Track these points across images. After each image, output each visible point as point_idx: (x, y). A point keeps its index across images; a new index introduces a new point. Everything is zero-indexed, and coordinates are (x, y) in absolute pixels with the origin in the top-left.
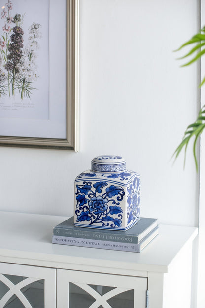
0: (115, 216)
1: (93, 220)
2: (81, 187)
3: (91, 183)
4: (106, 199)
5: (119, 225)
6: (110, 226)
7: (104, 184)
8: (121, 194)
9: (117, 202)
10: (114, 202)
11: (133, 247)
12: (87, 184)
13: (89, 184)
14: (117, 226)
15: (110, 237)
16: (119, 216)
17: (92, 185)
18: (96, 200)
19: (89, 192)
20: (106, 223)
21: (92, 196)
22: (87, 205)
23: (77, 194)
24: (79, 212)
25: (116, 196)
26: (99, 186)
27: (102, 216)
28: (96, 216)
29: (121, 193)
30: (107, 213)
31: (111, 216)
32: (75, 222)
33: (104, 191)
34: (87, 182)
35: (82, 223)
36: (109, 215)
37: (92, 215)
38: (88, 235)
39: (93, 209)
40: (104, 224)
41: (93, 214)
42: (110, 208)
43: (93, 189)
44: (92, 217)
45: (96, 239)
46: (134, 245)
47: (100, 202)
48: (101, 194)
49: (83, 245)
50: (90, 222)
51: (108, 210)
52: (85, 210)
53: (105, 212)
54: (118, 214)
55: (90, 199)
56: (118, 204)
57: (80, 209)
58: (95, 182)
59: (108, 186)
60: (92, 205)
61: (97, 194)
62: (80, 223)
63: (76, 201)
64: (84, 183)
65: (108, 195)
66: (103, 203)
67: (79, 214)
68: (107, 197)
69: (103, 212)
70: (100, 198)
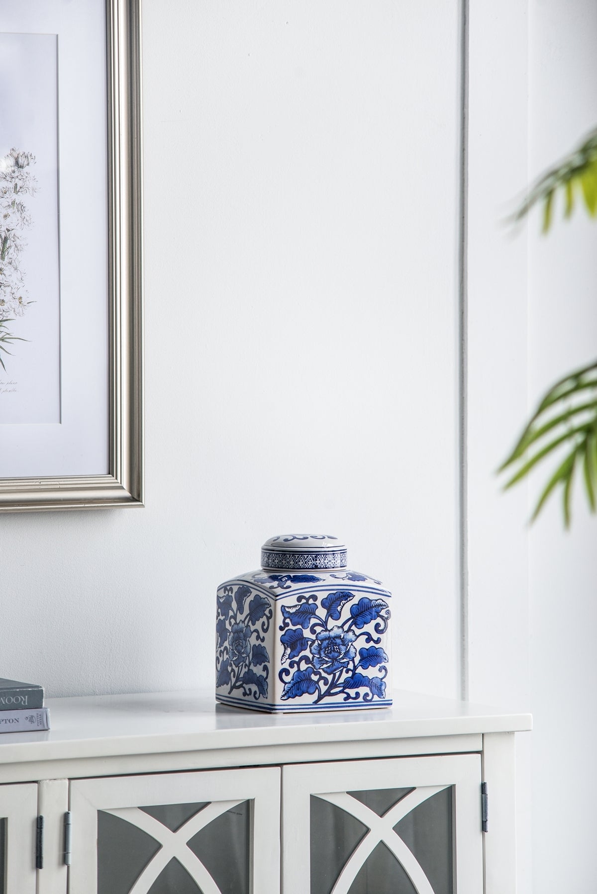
1: (324, 689)
2: (293, 611)
3: (315, 598)
4: (351, 633)
5: (380, 693)
6: (361, 699)
7: (346, 596)
8: (382, 617)
9: (375, 636)
10: (369, 639)
12: (308, 599)
13: (311, 601)
14: (376, 698)
16: (380, 670)
17: (318, 603)
18: (329, 638)
19: (313, 621)
20: (352, 692)
21: (318, 629)
22: (307, 653)
23: (281, 629)
24: (287, 672)
25: (373, 623)
26: (333, 603)
27: (345, 676)
28: (330, 678)
29: (383, 613)
30: (355, 668)
31: (364, 673)
33: (346, 614)
34: (307, 595)
35: (298, 700)
36: (360, 670)
37: (321, 678)
39: (322, 662)
40: (348, 697)
41: (324, 674)
42: (360, 653)
43: (322, 612)
44: (321, 683)
47: (338, 641)
48: (340, 623)
50: (315, 697)
51: (357, 659)
52: (303, 666)
53: (351, 666)
54: (377, 667)
55: (313, 637)
56: (378, 641)
57: (291, 665)
58: (324, 594)
59: (355, 601)
60: (319, 653)
61: (331, 623)
62: (291, 701)
63: (280, 648)
64: (299, 599)
65: (355, 623)
66: (344, 642)
67: (287, 679)
68: (353, 628)
69: (345, 665)
70: (337, 631)
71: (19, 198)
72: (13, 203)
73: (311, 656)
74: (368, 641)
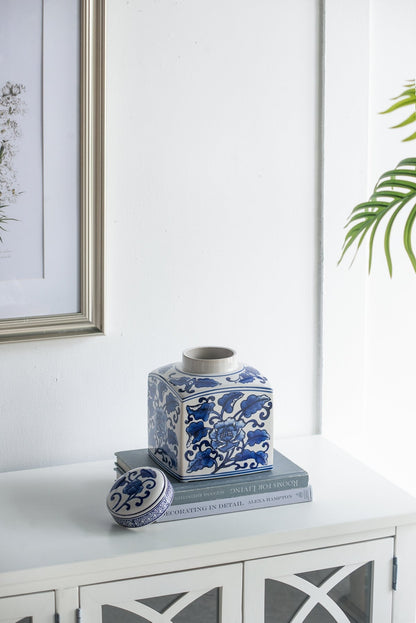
0: (257, 448)
1: (219, 463)
2: (196, 409)
3: (213, 398)
4: (241, 422)
5: (263, 462)
6: (248, 467)
7: (237, 395)
8: (266, 408)
9: (260, 422)
10: (255, 424)
11: (300, 494)
12: (207, 400)
13: (210, 401)
14: (260, 465)
15: (261, 487)
16: (263, 446)
17: (216, 402)
18: (224, 426)
19: (212, 415)
20: (242, 463)
21: (215, 421)
22: (207, 438)
23: (186, 423)
24: (192, 454)
25: (259, 412)
26: (226, 404)
27: (236, 452)
28: (224, 455)
29: (266, 405)
30: (244, 446)
31: (251, 449)
32: (185, 474)
33: (237, 407)
34: (207, 397)
35: (199, 473)
36: (248, 447)
37: (217, 456)
38: (222, 492)
39: (218, 443)
40: (239, 466)
41: (220, 453)
42: (248, 435)
43: (218, 408)
44: (218, 459)
45: (237, 495)
46: (302, 490)
47: (231, 428)
48: (232, 415)
49: (215, 511)
50: (213, 469)
51: (246, 439)
52: (204, 448)
53: (241, 445)
54: (262, 443)
55: (212, 427)
56: (263, 425)
57: (194, 448)
58: (221, 395)
59: (245, 398)
60: (216, 438)
61: (226, 416)
62: (194, 473)
63: (186, 437)
64: (200, 400)
65: (244, 414)
66: (236, 428)
67: (192, 458)
68: (243, 417)
69: (237, 445)
70: (230, 421)
71: (12, 118)
72: (8, 121)
73: (209, 441)
74: (254, 426)
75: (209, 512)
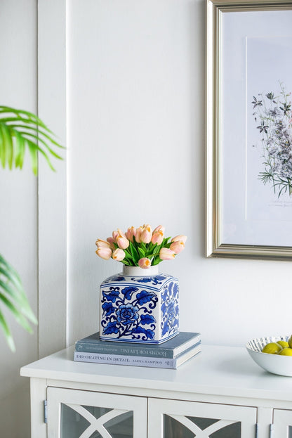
0: (147, 327)
1: (122, 332)
2: (108, 294)
3: (118, 289)
4: (136, 307)
5: (151, 337)
6: (141, 339)
7: (134, 289)
8: (153, 301)
9: (149, 309)
10: (146, 311)
11: (168, 363)
12: (115, 289)
13: (116, 290)
14: (149, 339)
15: (141, 352)
16: (151, 326)
17: (120, 291)
18: (125, 308)
19: (117, 299)
20: (136, 335)
21: (120, 304)
22: (114, 314)
23: (102, 302)
24: (105, 323)
25: (148, 303)
26: (128, 292)
27: (132, 327)
28: (125, 327)
29: (154, 299)
30: (138, 324)
31: (143, 326)
32: (101, 335)
33: (134, 297)
34: (115, 287)
35: (109, 336)
36: (140, 325)
37: (121, 327)
38: (116, 350)
39: (121, 319)
40: (134, 337)
41: (122, 325)
42: (141, 317)
43: (122, 296)
44: (121, 329)
45: (125, 354)
46: (169, 360)
47: (130, 310)
48: (131, 302)
49: (109, 362)
50: (118, 335)
51: (139, 320)
52: (112, 320)
53: (136, 323)
54: (150, 324)
55: (117, 307)
56: (151, 312)
57: (107, 319)
58: (123, 287)
59: (139, 292)
60: (120, 315)
61: (127, 301)
62: (106, 336)
63: (102, 311)
64: (110, 289)
65: (138, 302)
66: (133, 311)
67: (105, 325)
68: (138, 304)
69: (133, 322)
70: (129, 306)
73: (116, 316)
75: (106, 361)
